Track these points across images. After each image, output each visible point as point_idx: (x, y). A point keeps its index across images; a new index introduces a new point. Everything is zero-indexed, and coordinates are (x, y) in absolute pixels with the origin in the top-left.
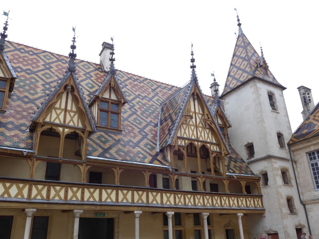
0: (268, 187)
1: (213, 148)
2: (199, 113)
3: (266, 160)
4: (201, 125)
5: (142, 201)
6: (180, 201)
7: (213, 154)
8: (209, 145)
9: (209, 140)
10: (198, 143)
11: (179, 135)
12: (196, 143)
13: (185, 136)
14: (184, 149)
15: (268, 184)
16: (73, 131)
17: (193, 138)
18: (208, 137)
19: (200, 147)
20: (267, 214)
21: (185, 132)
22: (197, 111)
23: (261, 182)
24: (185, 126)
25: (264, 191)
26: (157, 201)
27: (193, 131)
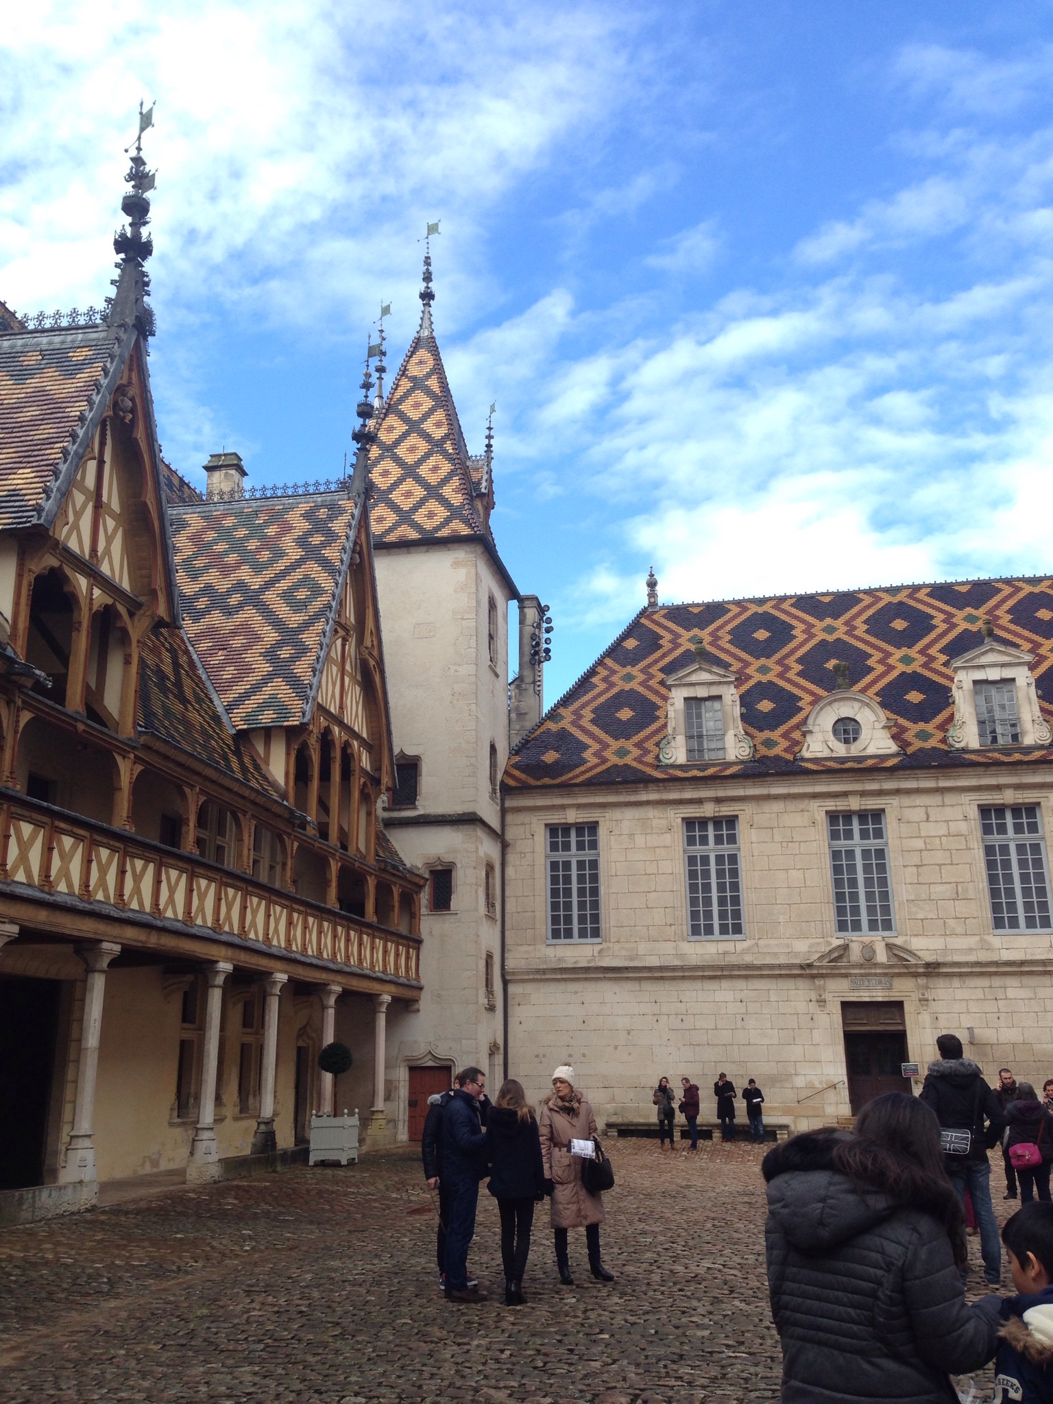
0: (448, 917)
2: (350, 621)
3: (461, 827)
4: (348, 666)
5: (231, 923)
7: (360, 777)
8: (355, 744)
9: (356, 727)
10: (340, 733)
12: (337, 730)
15: (452, 907)
16: (110, 600)
17: (333, 709)
18: (357, 713)
19: (341, 746)
20: (425, 1002)
23: (424, 897)
25: (430, 926)
27: (334, 685)
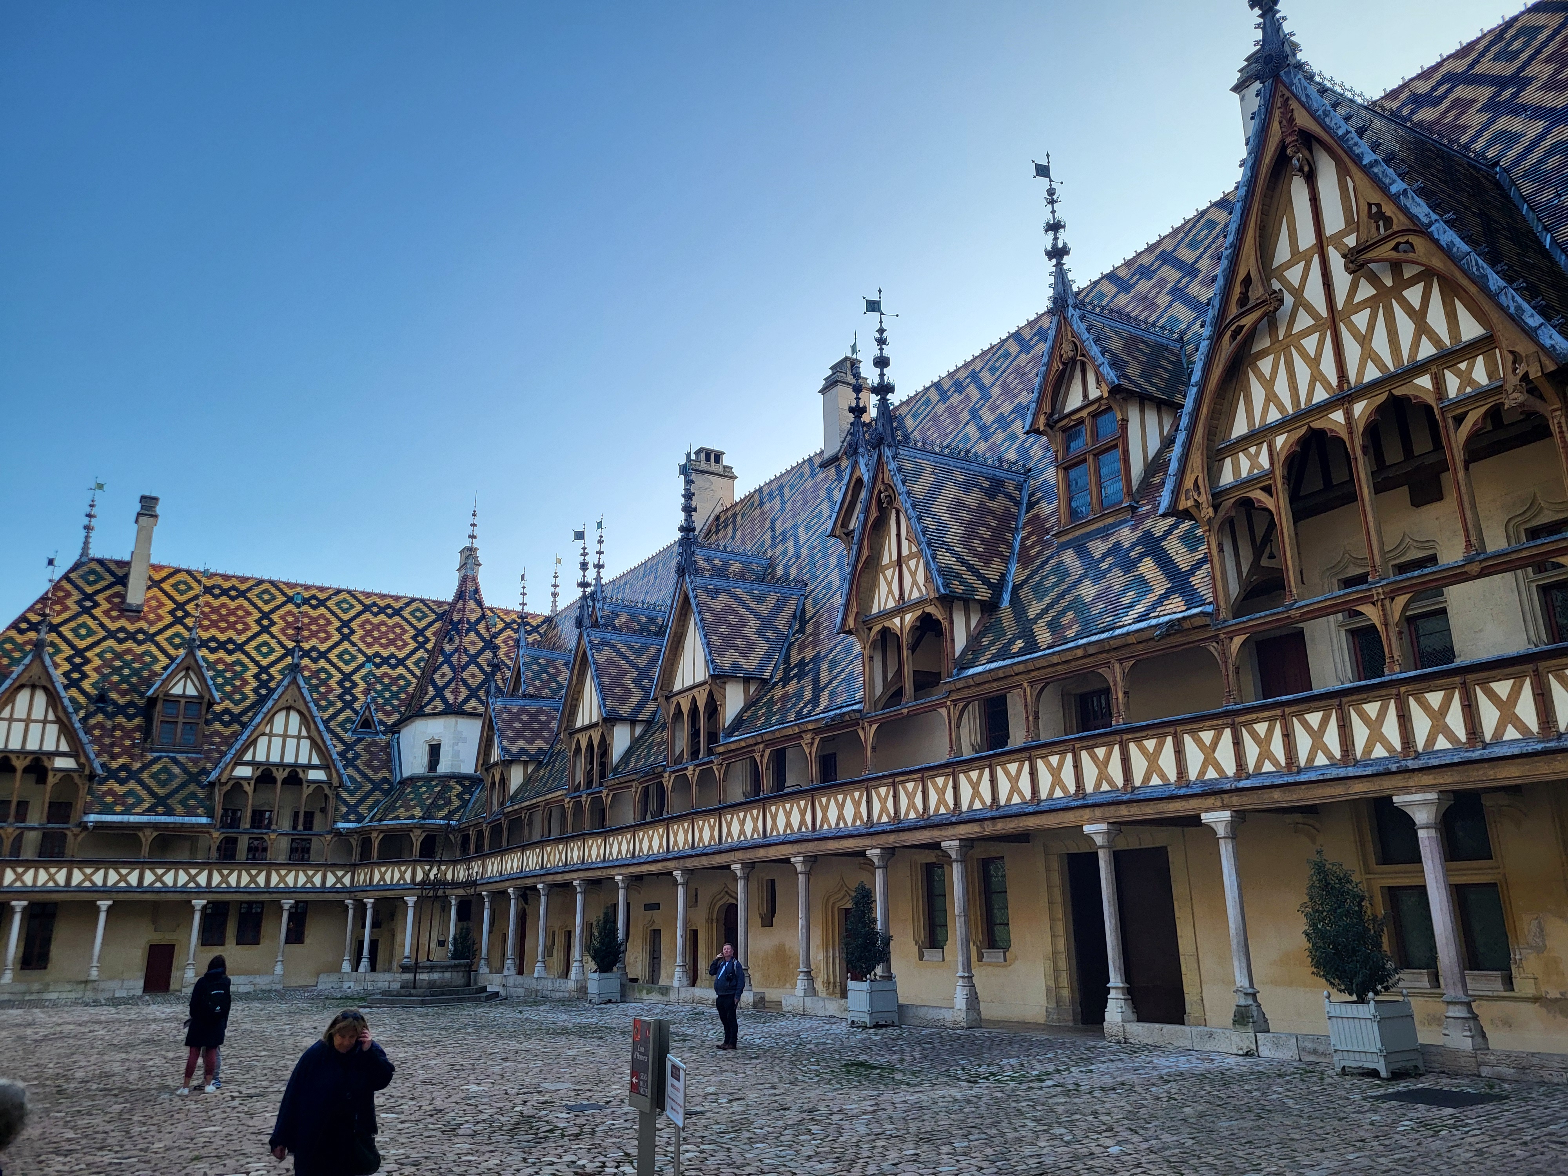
1: (1466, 379)
2: (1352, 225)
4: (1366, 291)
5: (1111, 782)
6: (1265, 754)
7: (1459, 420)
8: (1425, 381)
9: (1427, 350)
10: (1348, 415)
11: (1240, 428)
12: (1338, 416)
13: (1274, 415)
14: (1268, 490)
16: (919, 612)
17: (1321, 395)
18: (1422, 329)
19: (1360, 428)
21: (1271, 397)
22: (1334, 221)
24: (1265, 365)
26: (1163, 776)
27: (1314, 363)
